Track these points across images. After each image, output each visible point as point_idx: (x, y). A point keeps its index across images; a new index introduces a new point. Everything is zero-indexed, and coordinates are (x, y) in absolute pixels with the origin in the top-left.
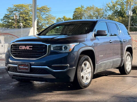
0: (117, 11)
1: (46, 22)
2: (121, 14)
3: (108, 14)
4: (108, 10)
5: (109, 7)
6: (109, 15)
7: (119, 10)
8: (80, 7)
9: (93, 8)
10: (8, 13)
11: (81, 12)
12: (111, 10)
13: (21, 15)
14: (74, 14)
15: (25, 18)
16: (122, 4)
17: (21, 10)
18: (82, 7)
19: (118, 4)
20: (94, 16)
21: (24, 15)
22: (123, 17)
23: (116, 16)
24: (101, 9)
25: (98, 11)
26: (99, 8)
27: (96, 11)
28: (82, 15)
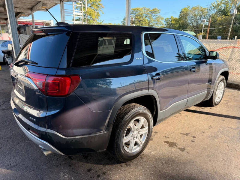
0: (221, 9)
1: (155, 22)
2: (224, 13)
3: (211, 13)
4: (212, 9)
5: (213, 6)
6: (213, 14)
7: (223, 9)
8: (186, 7)
9: (198, 8)
11: (186, 12)
12: (215, 9)
13: (137, 17)
14: (180, 15)
15: (139, 19)
16: (226, 3)
17: (137, 13)
18: (188, 7)
19: (223, 3)
20: (198, 15)
21: (139, 17)
22: (226, 16)
23: (219, 14)
24: (205, 9)
25: (202, 10)
26: (203, 7)
28: (187, 15)
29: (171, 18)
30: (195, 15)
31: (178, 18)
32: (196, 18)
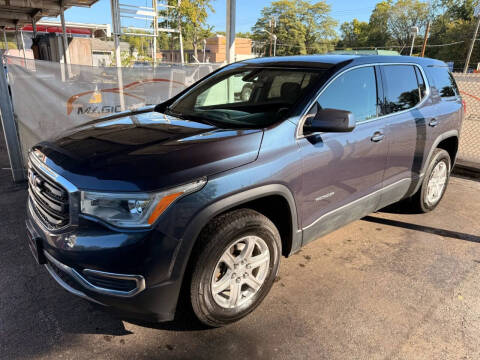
0: (455, 6)
1: (320, 31)
2: (463, 13)
3: (436, 14)
4: (438, 5)
6: (439, 16)
7: (460, 5)
10: (262, 17)
11: (385, 11)
12: (445, 5)
13: (282, 20)
14: (372, 16)
15: (288, 25)
17: (283, 11)
20: (409, 18)
21: (286, 20)
22: (465, 19)
23: (452, 17)
24: (425, 5)
25: (418, 8)
27: (415, 8)
28: (386, 16)
29: (353, 24)
30: (403, 18)
31: (367, 22)
32: (406, 24)
